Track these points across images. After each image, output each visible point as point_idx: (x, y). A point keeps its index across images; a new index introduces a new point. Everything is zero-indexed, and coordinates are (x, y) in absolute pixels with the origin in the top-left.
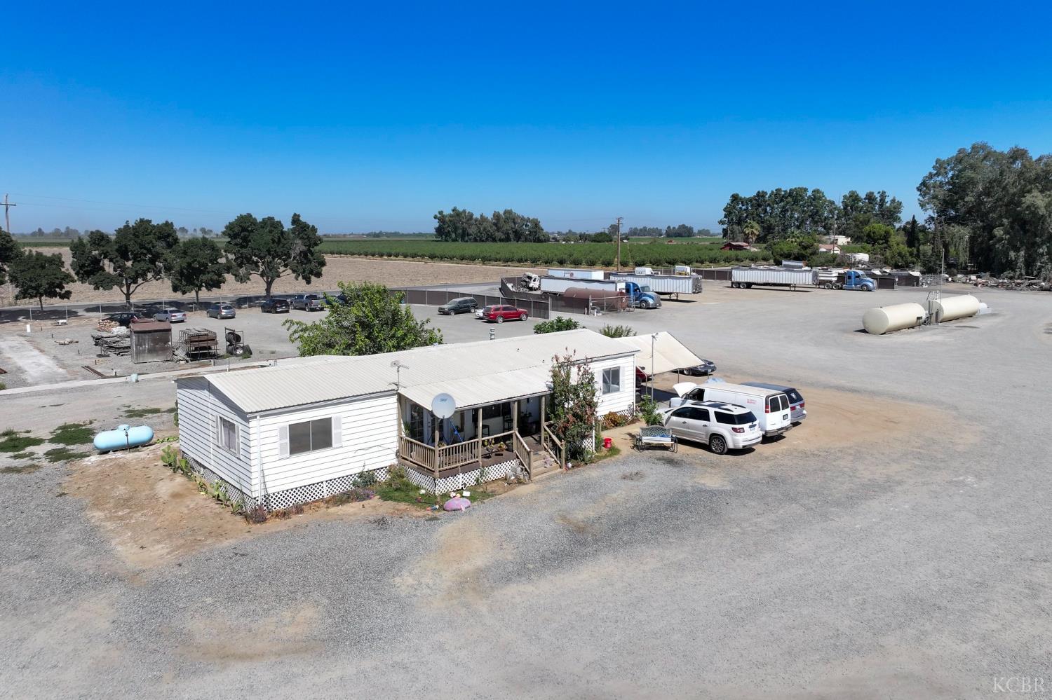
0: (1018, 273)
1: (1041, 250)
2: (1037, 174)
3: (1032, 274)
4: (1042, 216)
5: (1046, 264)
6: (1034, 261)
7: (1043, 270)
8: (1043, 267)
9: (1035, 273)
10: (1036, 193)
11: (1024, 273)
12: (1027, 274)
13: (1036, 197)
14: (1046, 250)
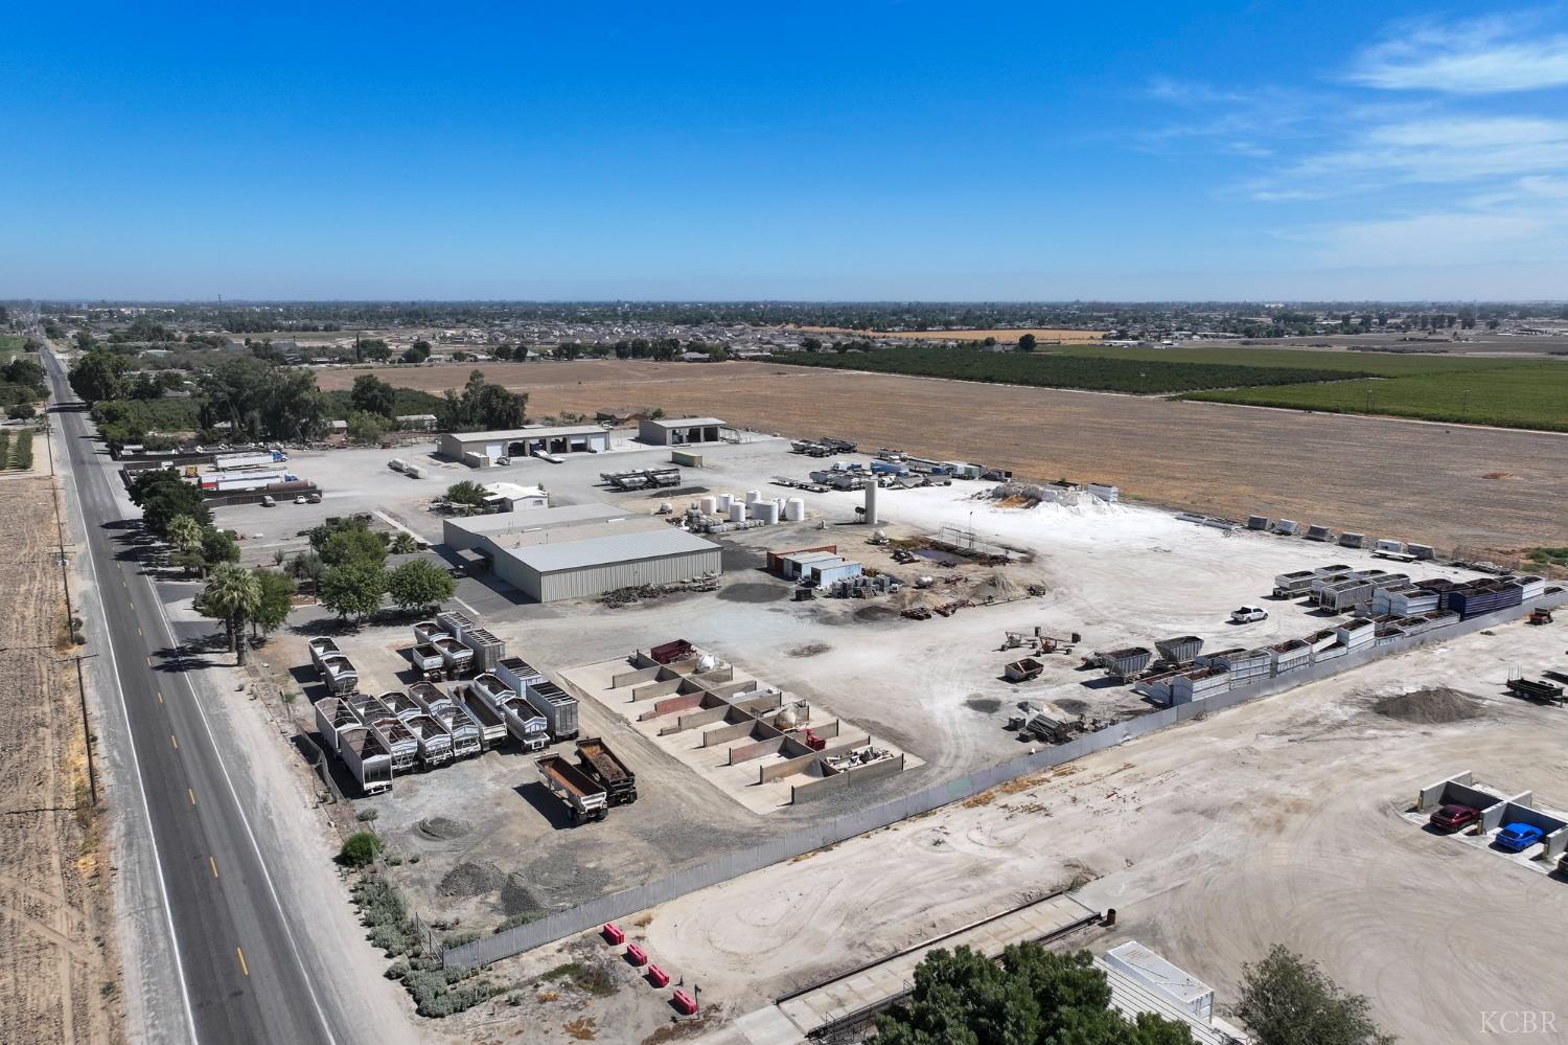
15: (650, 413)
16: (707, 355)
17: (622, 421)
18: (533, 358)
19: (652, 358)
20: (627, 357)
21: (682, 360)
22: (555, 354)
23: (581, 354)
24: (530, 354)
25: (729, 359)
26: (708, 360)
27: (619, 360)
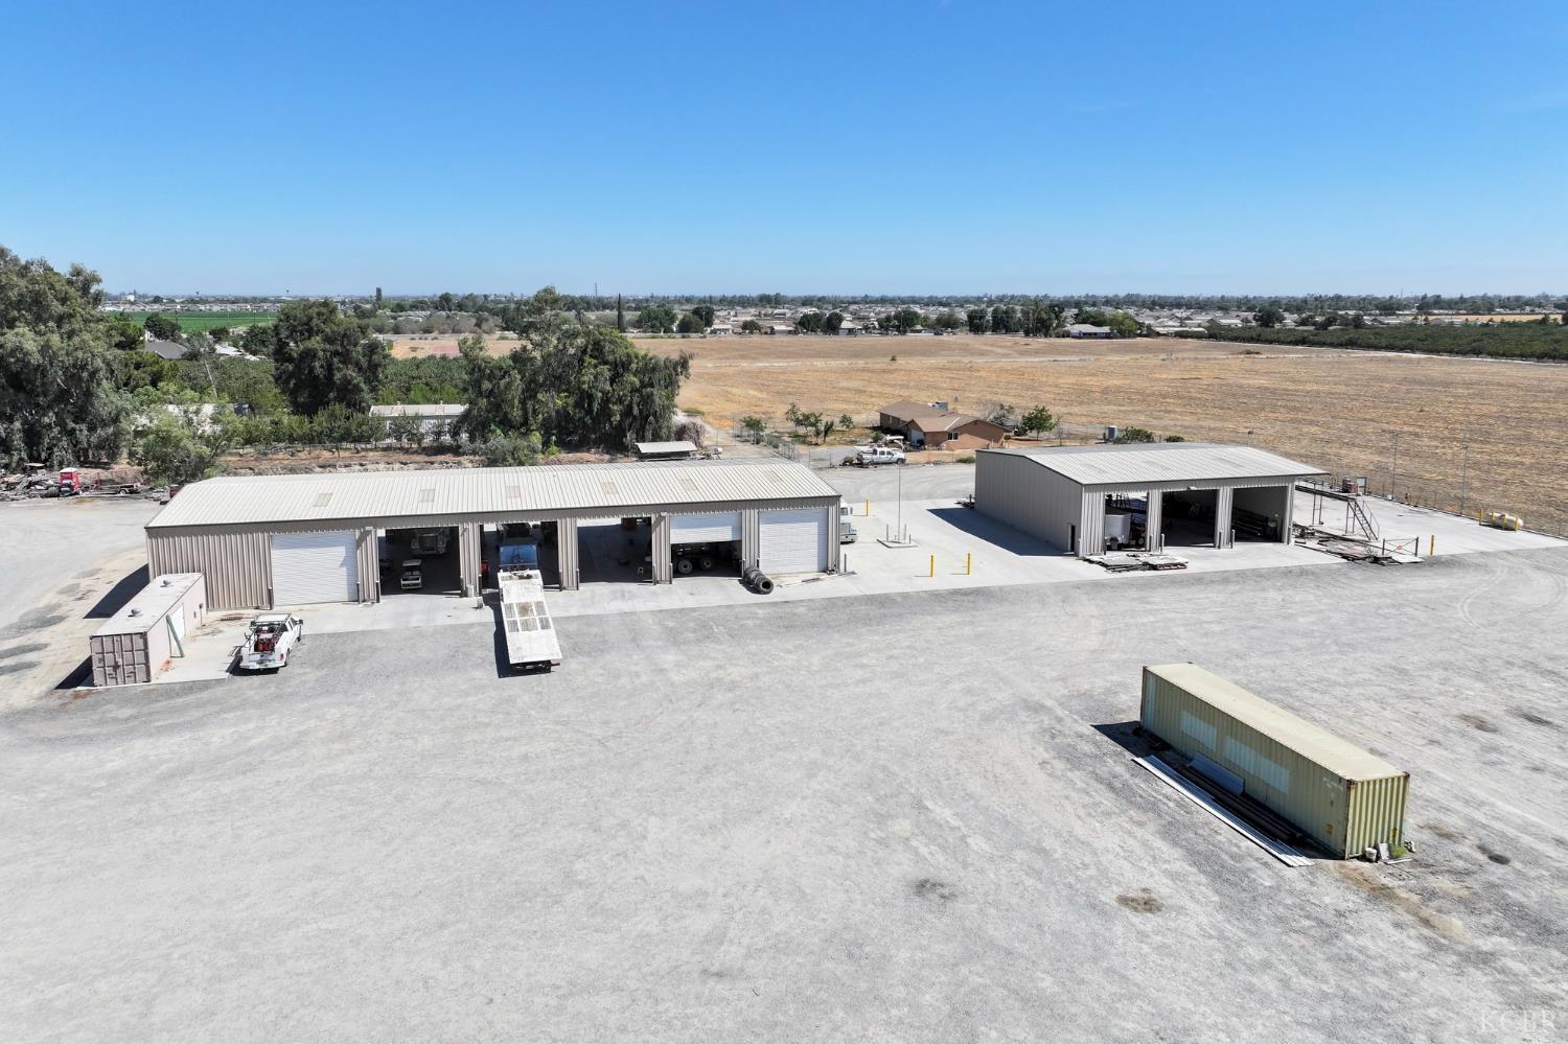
0: (16, 458)
1: (47, 420)
2: (21, 295)
3: (37, 460)
4: (39, 365)
5: (60, 440)
6: (39, 436)
7: (55, 449)
8: (55, 445)
9: (43, 455)
10: (22, 329)
11: (26, 458)
12: (32, 459)
13: (23, 335)
14: (54, 419)
15: (1015, 419)
16: (1106, 329)
17: (937, 439)
18: (851, 331)
19: (1022, 333)
20: (983, 332)
21: (1067, 335)
22: (881, 326)
23: (919, 327)
24: (845, 325)
25: (1140, 335)
26: (1107, 336)
27: (971, 335)
